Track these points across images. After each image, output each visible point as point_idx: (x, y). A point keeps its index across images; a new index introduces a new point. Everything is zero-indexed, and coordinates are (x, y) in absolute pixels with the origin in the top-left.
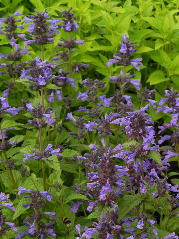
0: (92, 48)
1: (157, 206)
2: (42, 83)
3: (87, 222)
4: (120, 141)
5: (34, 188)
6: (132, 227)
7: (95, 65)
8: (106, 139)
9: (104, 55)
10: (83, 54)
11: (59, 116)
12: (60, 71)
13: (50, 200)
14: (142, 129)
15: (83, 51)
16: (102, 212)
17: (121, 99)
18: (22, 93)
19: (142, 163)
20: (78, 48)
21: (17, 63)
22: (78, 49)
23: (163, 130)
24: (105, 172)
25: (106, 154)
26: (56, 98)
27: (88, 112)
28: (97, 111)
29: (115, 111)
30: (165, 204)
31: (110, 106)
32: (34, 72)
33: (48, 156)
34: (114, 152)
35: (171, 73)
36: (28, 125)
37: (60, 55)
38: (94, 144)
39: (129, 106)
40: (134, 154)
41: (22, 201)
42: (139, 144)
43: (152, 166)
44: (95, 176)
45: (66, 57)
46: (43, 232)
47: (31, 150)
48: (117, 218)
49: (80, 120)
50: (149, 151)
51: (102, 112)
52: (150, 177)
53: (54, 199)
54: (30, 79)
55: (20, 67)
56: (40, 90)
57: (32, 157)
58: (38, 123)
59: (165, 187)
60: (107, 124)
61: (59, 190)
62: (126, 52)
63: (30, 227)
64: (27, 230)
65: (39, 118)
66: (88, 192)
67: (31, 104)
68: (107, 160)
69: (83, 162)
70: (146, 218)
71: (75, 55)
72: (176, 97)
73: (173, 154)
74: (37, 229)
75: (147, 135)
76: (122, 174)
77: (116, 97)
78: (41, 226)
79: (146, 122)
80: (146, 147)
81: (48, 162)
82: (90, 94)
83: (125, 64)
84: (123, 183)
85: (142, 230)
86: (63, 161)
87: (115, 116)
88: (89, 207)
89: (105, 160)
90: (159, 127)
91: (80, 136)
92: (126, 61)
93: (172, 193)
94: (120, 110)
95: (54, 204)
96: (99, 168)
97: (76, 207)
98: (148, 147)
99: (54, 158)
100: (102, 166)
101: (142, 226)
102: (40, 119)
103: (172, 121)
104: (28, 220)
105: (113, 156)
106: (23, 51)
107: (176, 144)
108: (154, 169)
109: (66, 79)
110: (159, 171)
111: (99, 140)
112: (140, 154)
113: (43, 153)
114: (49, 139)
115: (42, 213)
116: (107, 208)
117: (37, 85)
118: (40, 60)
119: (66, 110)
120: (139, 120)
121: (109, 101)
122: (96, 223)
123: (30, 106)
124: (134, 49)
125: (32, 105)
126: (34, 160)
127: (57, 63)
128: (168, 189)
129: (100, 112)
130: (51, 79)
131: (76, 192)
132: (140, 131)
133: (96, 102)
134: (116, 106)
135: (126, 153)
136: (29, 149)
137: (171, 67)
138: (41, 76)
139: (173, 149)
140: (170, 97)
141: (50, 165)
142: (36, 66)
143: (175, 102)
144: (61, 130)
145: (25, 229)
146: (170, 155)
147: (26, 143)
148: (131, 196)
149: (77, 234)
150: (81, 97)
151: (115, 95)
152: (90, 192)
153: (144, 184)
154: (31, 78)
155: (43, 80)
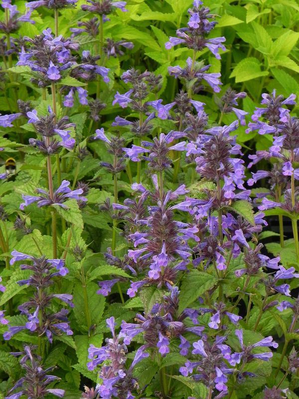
0: (140, 15)
1: (243, 291)
2: (53, 76)
3: (125, 313)
4: (182, 177)
5: (37, 251)
6: (201, 323)
7: (144, 44)
8: (161, 175)
9: (159, 28)
10: (124, 24)
11: (82, 131)
12: (85, 54)
13: (64, 275)
14: (223, 163)
15: (124, 20)
16: (152, 298)
17: (187, 107)
18: (18, 89)
19: (222, 220)
20: (115, 13)
21: (11, 37)
22: (115, 16)
23: (255, 162)
24: (159, 233)
25: (162, 204)
26: (76, 100)
27: (130, 126)
28: (147, 126)
29: (176, 126)
30: (256, 287)
31: (169, 118)
32: (41, 57)
33: (62, 200)
34: (174, 198)
35: (272, 63)
36: (29, 148)
37: (84, 25)
38: (141, 184)
39: (202, 121)
40: (209, 205)
41: (17, 274)
42: (217, 187)
43: (238, 225)
44: (142, 238)
45: (94, 29)
46: (50, 326)
47: (33, 189)
48: (175, 309)
49: (117, 142)
50: (233, 200)
51: (154, 127)
52: (234, 243)
53: (71, 273)
54: (33, 69)
55: (16, 43)
56: (49, 86)
57: (36, 202)
58: (47, 144)
59: (258, 261)
60: (164, 151)
61: (79, 258)
62: (198, 26)
63: (29, 318)
64: (24, 322)
65: (48, 136)
66: (128, 263)
67: (35, 112)
68: (164, 213)
69: (120, 213)
70: (225, 311)
71: (110, 26)
72: (280, 107)
73: (271, 203)
74: (40, 322)
75: (231, 174)
76: (187, 238)
77: (179, 102)
78: (47, 317)
79: (230, 152)
80: (229, 194)
81: (62, 211)
82: (136, 97)
83: (196, 47)
84: (188, 253)
85: (217, 330)
86: (88, 210)
87: (177, 136)
88: (130, 289)
89: (159, 214)
90: (250, 157)
91: (117, 170)
92: (197, 41)
93: (269, 270)
94: (185, 126)
95: (70, 282)
96: (149, 226)
97: (108, 288)
98: (232, 195)
99: (71, 205)
100: (154, 223)
101: (218, 324)
102: (51, 139)
103: (273, 149)
104: (26, 306)
105: (174, 207)
106: (22, 17)
107: (278, 185)
108: (240, 230)
109: (95, 69)
110: (249, 233)
111: (149, 175)
112: (219, 204)
113: (54, 194)
114: (62, 169)
115: (50, 296)
116: (161, 292)
117: (46, 80)
118: (52, 34)
119: (94, 121)
120: (219, 147)
121: (167, 109)
122: (142, 316)
123: (33, 115)
124: (212, 22)
125: (37, 114)
126: (39, 206)
127: (80, 40)
128: (264, 263)
129: (151, 127)
130: (69, 69)
131: (109, 263)
132: (220, 167)
133: (145, 111)
134: (179, 118)
135: (195, 203)
136: (30, 187)
137: (272, 52)
138: (52, 65)
139: (272, 194)
140: (270, 107)
141: (66, 217)
142: (45, 46)
143: (279, 115)
144: (84, 156)
145: (21, 321)
146: (266, 205)
147: (23, 174)
148: (201, 273)
149: (107, 332)
150: (120, 101)
151: (177, 100)
152: (132, 263)
153: (222, 254)
154: (36, 67)
155: (55, 70)
